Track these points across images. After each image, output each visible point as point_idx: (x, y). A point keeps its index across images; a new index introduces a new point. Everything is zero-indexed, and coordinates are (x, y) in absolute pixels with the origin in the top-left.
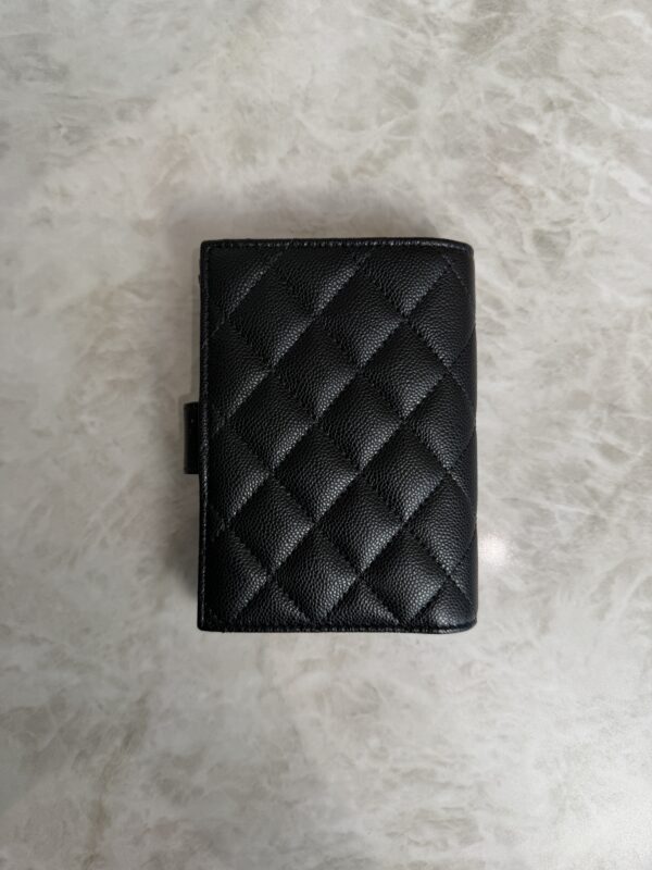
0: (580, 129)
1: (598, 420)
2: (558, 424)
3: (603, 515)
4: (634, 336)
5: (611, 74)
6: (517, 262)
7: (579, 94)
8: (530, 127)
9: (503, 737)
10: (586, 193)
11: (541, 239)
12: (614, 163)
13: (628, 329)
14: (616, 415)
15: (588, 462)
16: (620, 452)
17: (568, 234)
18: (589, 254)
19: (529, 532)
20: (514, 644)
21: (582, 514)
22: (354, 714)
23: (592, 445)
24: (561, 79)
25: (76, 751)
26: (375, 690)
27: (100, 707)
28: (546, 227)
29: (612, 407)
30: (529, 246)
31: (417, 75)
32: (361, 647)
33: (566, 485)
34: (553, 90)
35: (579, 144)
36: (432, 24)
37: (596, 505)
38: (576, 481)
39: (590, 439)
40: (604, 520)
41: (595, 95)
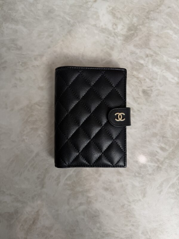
0: (155, 62)
1: (160, 140)
2: (149, 141)
3: (160, 166)
4: (170, 118)
5: (164, 47)
6: (138, 98)
7: (155, 53)
8: (142, 62)
9: (133, 225)
10: (157, 79)
11: (144, 92)
12: (164, 71)
13: (168, 116)
14: (164, 139)
15: (157, 151)
16: (165, 149)
17: (152, 90)
18: (157, 95)
19: (140, 170)
20: (136, 200)
21: (155, 165)
22: (93, 217)
23: (158, 147)
24: (150, 49)
25: (21, 224)
26: (98, 211)
27: (27, 213)
28: (145, 88)
29: (163, 137)
30: (141, 94)
31: (112, 48)
32: (95, 200)
33: (151, 157)
34: (148, 52)
35: (155, 66)
36: (116, 35)
37: (159, 163)
38: (153, 157)
39: (157, 145)
40: (161, 167)
41: (159, 53)
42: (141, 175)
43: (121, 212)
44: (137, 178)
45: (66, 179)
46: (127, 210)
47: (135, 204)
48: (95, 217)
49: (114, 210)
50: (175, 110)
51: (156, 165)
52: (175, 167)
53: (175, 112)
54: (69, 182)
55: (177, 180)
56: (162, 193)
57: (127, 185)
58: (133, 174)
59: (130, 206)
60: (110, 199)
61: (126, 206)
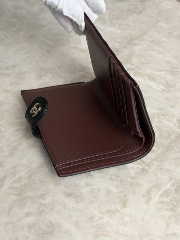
42: (120, 179)
43: (87, 227)
44: (114, 182)
45: (14, 182)
46: (98, 225)
47: (110, 216)
48: (47, 234)
49: (77, 224)
50: (162, 113)
51: (141, 167)
52: (168, 170)
53: (162, 115)
54: (16, 185)
55: (171, 186)
56: (150, 203)
57: (99, 190)
58: (109, 177)
59: (101, 218)
60: (73, 208)
61: (96, 218)
